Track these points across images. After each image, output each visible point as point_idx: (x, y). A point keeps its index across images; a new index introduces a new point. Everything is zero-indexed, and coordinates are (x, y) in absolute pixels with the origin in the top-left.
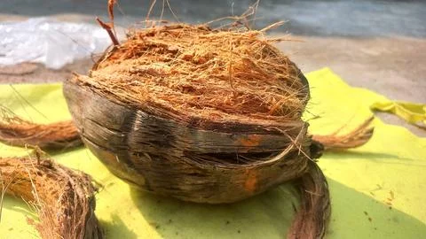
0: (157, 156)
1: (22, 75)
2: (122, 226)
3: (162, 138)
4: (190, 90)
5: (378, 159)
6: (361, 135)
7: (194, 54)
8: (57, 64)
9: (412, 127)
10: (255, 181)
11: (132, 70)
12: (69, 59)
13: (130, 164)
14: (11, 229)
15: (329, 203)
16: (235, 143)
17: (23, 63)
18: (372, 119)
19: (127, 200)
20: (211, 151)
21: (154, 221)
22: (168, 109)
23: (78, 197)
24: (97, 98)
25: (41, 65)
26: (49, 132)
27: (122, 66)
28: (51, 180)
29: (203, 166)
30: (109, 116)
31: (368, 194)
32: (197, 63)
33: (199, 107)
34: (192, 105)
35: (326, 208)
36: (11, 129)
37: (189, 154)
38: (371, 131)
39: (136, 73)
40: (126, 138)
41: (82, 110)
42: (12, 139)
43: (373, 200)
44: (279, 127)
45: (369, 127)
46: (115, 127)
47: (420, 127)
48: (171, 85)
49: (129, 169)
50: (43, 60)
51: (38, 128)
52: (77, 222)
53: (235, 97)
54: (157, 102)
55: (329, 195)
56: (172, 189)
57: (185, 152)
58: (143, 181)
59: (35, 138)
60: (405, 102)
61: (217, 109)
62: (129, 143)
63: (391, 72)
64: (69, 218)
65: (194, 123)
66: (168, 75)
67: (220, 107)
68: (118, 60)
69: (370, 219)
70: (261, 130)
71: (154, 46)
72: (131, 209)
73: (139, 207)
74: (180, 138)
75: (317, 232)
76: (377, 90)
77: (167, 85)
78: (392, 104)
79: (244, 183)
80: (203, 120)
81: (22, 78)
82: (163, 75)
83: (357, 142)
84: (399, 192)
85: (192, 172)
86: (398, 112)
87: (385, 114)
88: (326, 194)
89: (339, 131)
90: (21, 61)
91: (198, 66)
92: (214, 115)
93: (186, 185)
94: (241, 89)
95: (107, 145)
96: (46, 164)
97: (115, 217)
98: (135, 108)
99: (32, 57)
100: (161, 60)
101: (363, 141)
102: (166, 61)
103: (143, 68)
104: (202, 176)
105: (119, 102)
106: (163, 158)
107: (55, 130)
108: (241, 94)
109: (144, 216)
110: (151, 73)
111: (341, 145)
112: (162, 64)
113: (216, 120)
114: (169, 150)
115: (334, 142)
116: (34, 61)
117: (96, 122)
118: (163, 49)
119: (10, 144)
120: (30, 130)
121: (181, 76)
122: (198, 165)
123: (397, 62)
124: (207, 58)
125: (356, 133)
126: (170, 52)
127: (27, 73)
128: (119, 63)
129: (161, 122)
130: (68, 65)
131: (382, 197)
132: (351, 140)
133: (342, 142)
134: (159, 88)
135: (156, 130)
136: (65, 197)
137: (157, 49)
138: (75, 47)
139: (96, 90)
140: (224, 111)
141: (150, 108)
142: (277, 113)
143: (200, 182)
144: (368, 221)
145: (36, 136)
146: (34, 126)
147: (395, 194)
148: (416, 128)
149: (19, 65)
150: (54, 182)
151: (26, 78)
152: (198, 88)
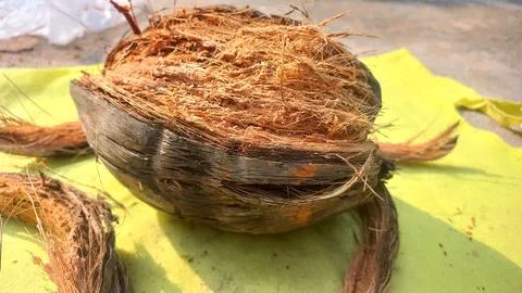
0: (190, 185)
1: (20, 52)
2: (149, 258)
3: (195, 164)
4: (230, 102)
5: (461, 175)
6: (441, 144)
7: (236, 54)
8: (63, 38)
9: (505, 131)
10: (309, 213)
11: (156, 72)
12: (78, 31)
13: (156, 190)
14: (16, 262)
15: (397, 238)
16: (285, 173)
17: (20, 36)
18: (456, 125)
19: (153, 226)
20: (256, 182)
21: (186, 254)
22: (204, 129)
23: (93, 232)
24: (112, 110)
25: (42, 40)
26: (56, 136)
27: (143, 66)
28: (60, 206)
29: (245, 199)
30: (129, 135)
31: (445, 220)
32: (239, 66)
33: (241, 126)
34: (233, 124)
35: (394, 244)
36: (8, 134)
37: (229, 184)
38: (454, 141)
39: (161, 77)
40: (150, 162)
41: (94, 123)
42: (11, 146)
43: (451, 229)
44: (341, 153)
45: (453, 135)
46: (135, 148)
47: (516, 133)
48: (206, 96)
49: (155, 196)
50: (45, 32)
51: (41, 131)
52: (93, 264)
53: (287, 114)
54: (188, 119)
55: (397, 228)
56: (207, 219)
57: (223, 182)
58: (172, 209)
59: (38, 145)
60: (500, 100)
61: (264, 129)
62: (154, 168)
63: (485, 53)
64: (83, 260)
65: (235, 148)
66: (203, 82)
67: (267, 126)
68: (138, 57)
69: (445, 253)
70: (318, 158)
71: (184, 39)
72: (158, 236)
73: (168, 234)
74: (218, 166)
75: (381, 276)
76: (465, 81)
77: (202, 95)
78: (482, 101)
79: (295, 216)
80: (246, 144)
81: (19, 56)
82: (196, 82)
83: (437, 154)
84: (483, 218)
85: (232, 203)
86: (489, 112)
87: (473, 113)
88: (394, 226)
89: (414, 138)
90: (17, 34)
91: (241, 70)
92: (260, 137)
93: (226, 216)
94: (294, 103)
95: (127, 168)
96: (53, 185)
97: (140, 247)
98: (161, 126)
99: (31, 28)
100: (193, 60)
101: (443, 152)
102: (199, 61)
103: (171, 70)
104: (244, 208)
105: (140, 117)
106: (197, 186)
107: (62, 134)
108: (295, 110)
109: (174, 245)
110: (181, 78)
111: (417, 156)
112: (195, 65)
113: (263, 144)
114: (204, 178)
115: (408, 152)
116: (34, 33)
117: (112, 139)
118: (197, 45)
119: (7, 152)
120: (32, 134)
121: (219, 84)
122: (239, 197)
123: (494, 40)
124: (252, 59)
125: (435, 142)
126: (206, 48)
127: (25, 50)
128: (140, 60)
129: (193, 145)
130: (77, 39)
131: (461, 224)
132: (429, 150)
133: (418, 153)
134: (190, 99)
135: (187, 154)
136: (78, 232)
137: (189, 45)
138: (85, 17)
139: (112, 100)
140: (273, 131)
141: (180, 127)
142: (338, 136)
143: (241, 214)
144: (443, 256)
145: (40, 141)
146: (37, 129)
147: (478, 221)
148: (510, 133)
149: (15, 39)
150: (64, 209)
151: (24, 56)
152: (241, 101)
